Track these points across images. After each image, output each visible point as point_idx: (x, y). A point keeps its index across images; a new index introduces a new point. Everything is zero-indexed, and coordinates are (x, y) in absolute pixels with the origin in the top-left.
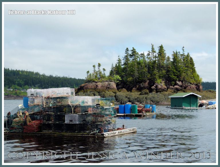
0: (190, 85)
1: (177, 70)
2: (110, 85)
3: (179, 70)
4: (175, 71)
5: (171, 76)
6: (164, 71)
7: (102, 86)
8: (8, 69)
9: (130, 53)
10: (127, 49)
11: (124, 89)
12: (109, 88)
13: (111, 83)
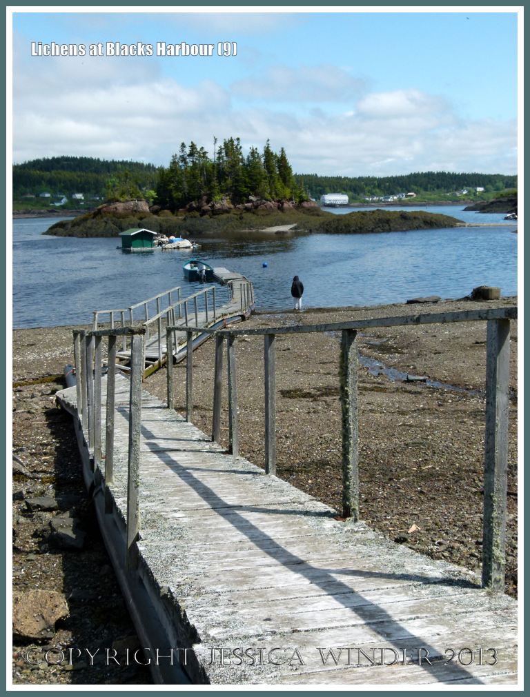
0: (264, 203)
1: (251, 179)
2: (137, 206)
3: (255, 178)
4: (247, 180)
5: (240, 188)
6: (229, 181)
7: (125, 209)
8: (99, 159)
9: (188, 150)
10: (183, 145)
11: (166, 211)
12: (135, 211)
13: (140, 203)
